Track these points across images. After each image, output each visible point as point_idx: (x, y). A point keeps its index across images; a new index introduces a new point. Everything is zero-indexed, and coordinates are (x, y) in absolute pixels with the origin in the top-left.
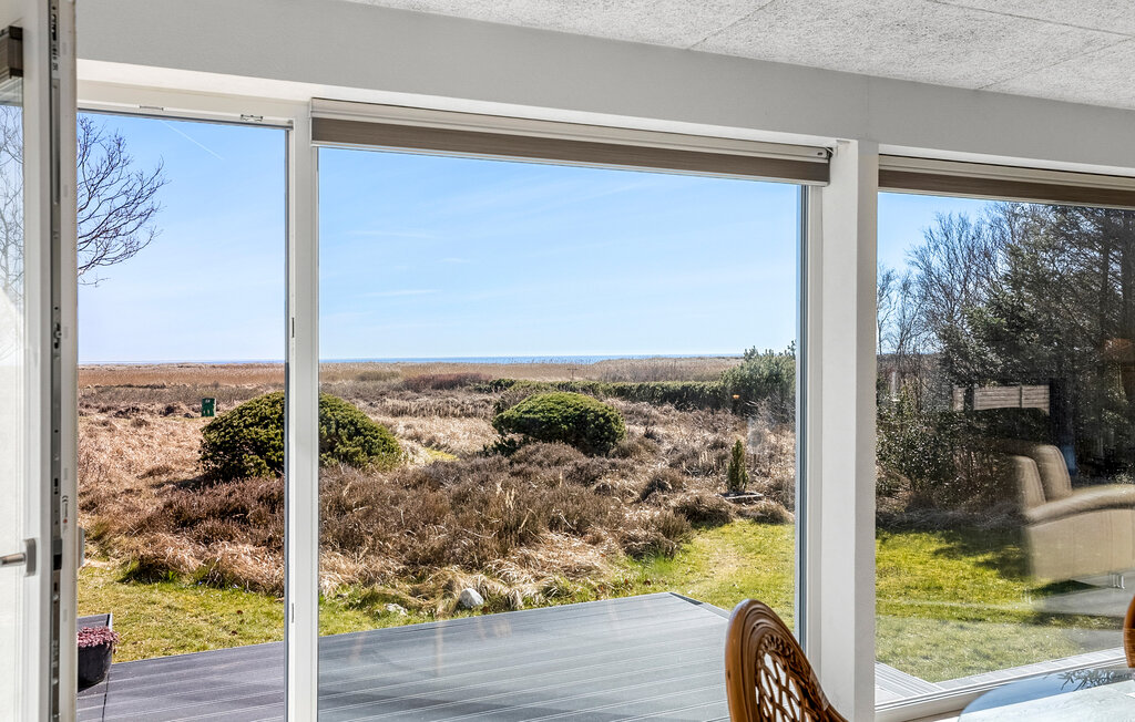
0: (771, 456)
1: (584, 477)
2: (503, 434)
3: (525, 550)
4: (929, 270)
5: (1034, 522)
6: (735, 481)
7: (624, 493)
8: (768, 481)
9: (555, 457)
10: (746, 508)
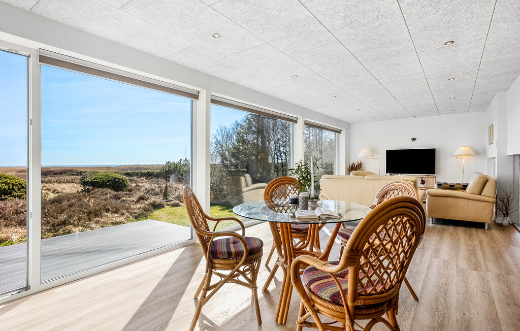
0: (175, 190)
1: (117, 198)
2: (85, 187)
3: (98, 219)
4: (217, 140)
5: (244, 192)
6: (166, 195)
7: (133, 201)
8: (174, 196)
9: (105, 193)
10: (169, 203)
